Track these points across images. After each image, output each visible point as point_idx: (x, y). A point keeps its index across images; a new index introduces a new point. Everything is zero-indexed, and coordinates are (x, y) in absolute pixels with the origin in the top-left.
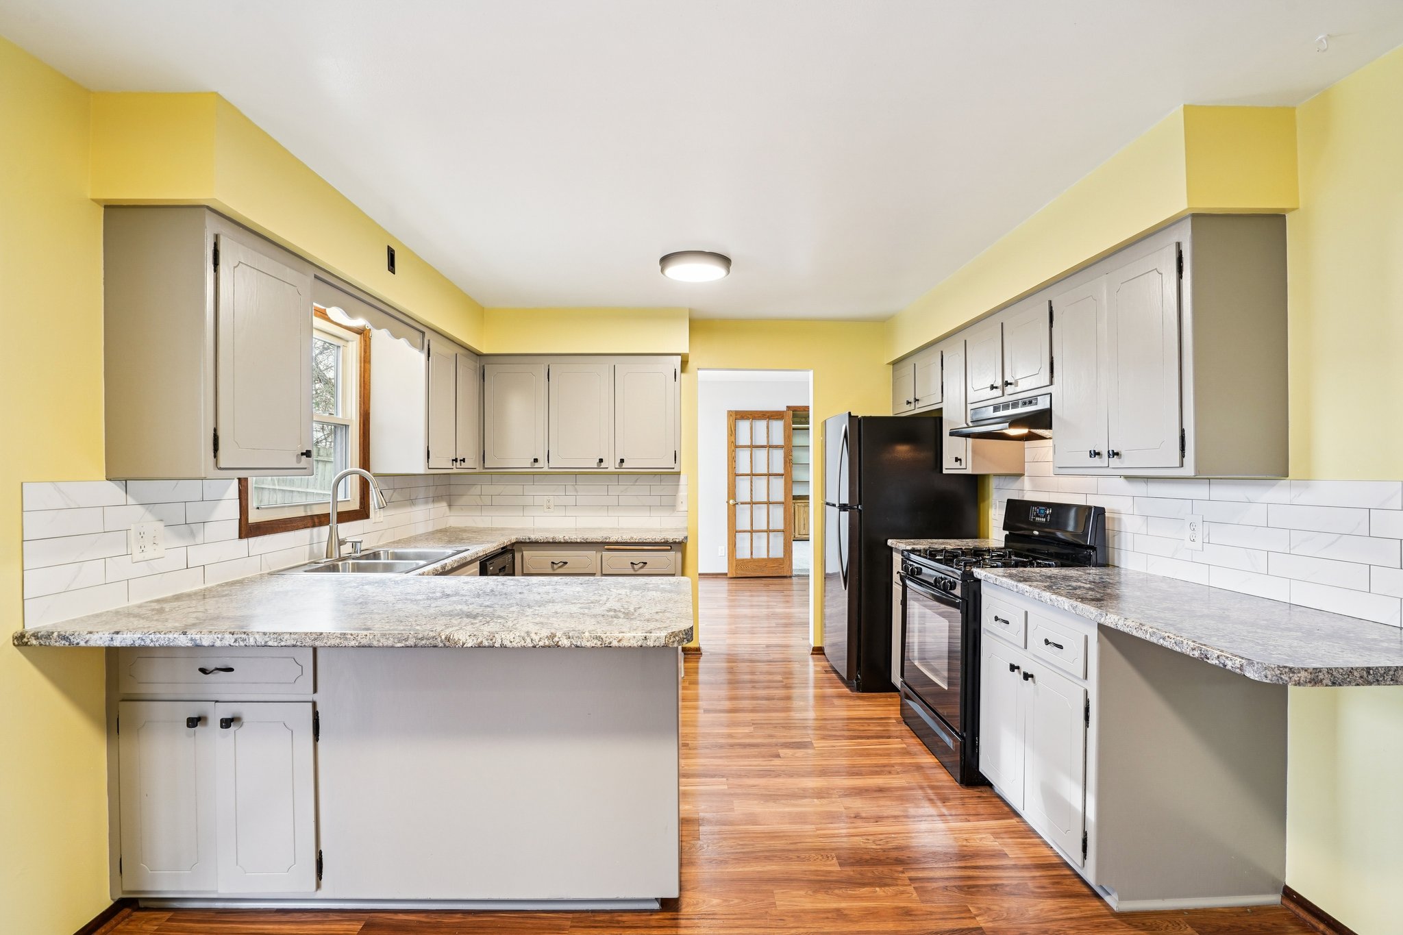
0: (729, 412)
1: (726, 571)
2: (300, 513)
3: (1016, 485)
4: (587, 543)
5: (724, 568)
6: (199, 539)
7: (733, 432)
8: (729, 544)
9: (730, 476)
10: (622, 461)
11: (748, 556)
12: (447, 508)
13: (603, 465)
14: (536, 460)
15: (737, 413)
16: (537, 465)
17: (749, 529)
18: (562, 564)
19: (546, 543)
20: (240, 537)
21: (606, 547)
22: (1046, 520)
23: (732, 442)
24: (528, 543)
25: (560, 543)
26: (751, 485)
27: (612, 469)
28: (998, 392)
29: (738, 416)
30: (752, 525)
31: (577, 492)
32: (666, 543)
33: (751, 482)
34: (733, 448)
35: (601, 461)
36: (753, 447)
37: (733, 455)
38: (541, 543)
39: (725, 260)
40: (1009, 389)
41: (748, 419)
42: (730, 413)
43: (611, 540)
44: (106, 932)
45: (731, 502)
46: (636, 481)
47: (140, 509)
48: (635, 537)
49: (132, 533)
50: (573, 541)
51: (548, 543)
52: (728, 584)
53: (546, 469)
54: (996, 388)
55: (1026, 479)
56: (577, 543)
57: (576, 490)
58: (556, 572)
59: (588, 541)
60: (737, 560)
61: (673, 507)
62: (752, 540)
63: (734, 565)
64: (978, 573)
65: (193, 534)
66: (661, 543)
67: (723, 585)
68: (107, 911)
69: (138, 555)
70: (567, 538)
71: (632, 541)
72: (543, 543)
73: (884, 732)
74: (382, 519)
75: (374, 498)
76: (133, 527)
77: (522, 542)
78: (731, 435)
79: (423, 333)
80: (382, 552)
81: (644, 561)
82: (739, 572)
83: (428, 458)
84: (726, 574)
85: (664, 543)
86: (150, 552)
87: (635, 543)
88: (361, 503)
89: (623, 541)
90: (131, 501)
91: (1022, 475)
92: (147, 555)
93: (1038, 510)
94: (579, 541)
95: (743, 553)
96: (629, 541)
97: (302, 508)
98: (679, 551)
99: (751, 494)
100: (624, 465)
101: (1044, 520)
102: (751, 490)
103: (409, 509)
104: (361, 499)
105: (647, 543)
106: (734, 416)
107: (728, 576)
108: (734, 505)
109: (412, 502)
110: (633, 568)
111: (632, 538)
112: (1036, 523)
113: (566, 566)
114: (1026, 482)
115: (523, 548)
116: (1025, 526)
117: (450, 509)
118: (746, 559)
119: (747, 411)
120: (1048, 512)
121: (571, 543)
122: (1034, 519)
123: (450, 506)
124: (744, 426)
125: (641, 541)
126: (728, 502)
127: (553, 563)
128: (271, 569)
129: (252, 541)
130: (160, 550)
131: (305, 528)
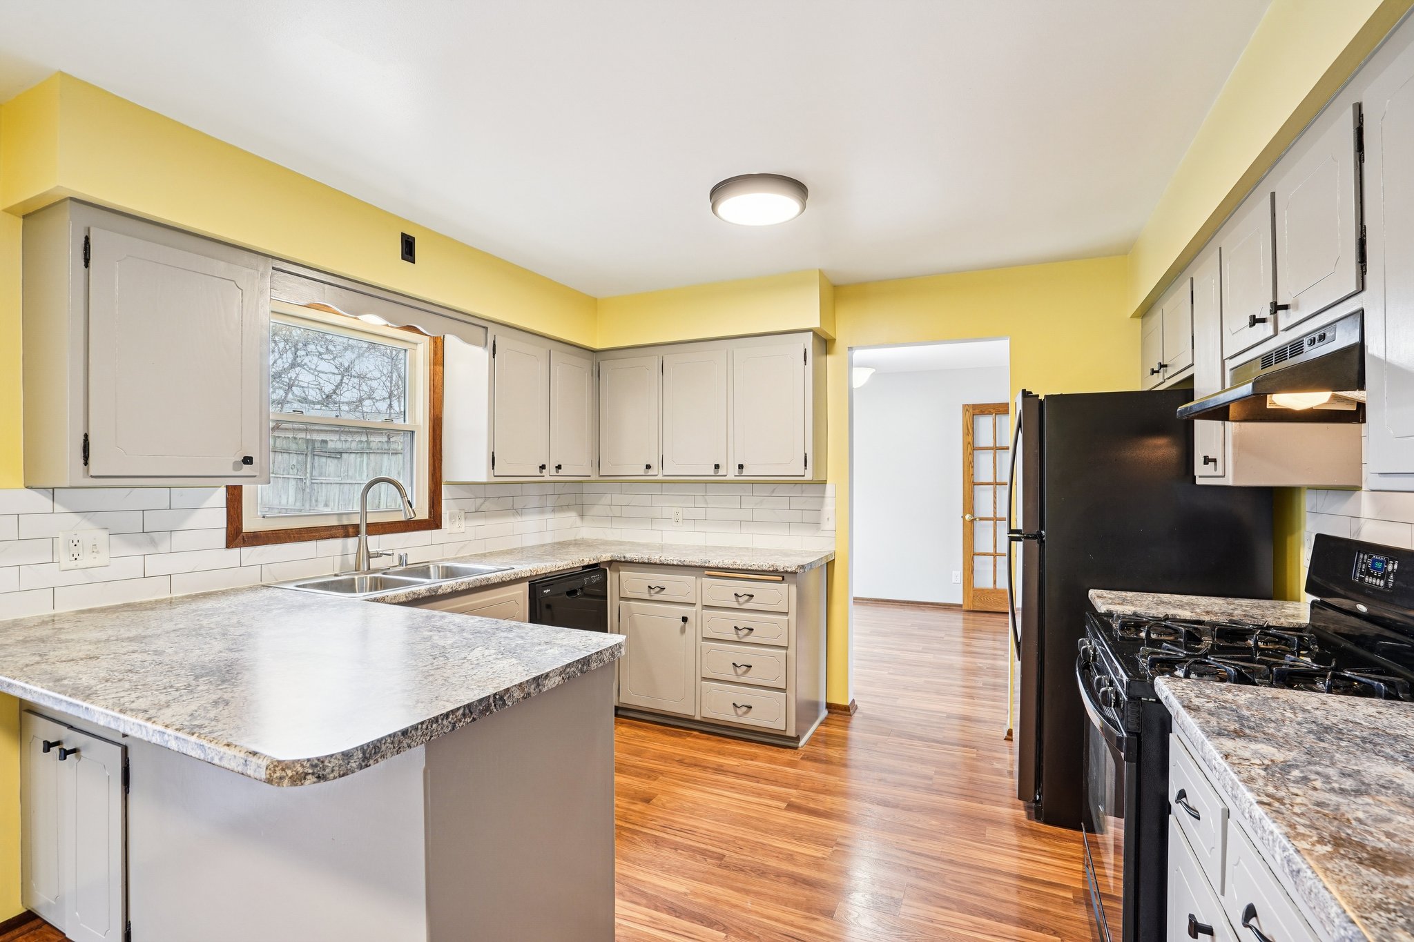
0: (964, 406)
1: (961, 602)
2: (333, 522)
3: (1347, 506)
4: (684, 566)
5: (958, 599)
6: (164, 547)
7: (970, 431)
8: (964, 569)
9: (966, 485)
10: (741, 467)
11: (990, 586)
12: (578, 519)
13: (721, 472)
14: (648, 467)
15: (975, 406)
16: (650, 472)
17: (992, 551)
18: (658, 589)
19: (641, 563)
20: (228, 547)
21: (706, 572)
22: (1386, 584)
23: (969, 443)
24: (624, 562)
25: (656, 564)
26: (995, 497)
27: (730, 477)
28: (1265, 330)
29: (977, 411)
30: (995, 546)
31: (707, 503)
32: (775, 572)
33: (995, 493)
34: (970, 450)
35: (717, 467)
36: (996, 449)
37: (971, 458)
38: (636, 563)
39: (798, 187)
40: (1284, 319)
41: (990, 413)
42: (966, 408)
43: (711, 565)
44: (13, 938)
45: (968, 517)
46: (773, 492)
47: (75, 517)
48: (738, 562)
49: (60, 543)
50: (669, 562)
51: (644, 563)
52: (964, 619)
53: (660, 477)
54: (1263, 321)
55: (1364, 496)
56: (673, 565)
57: (706, 502)
58: (653, 598)
59: (686, 564)
60: (975, 590)
61: (816, 524)
62: (995, 566)
63: (971, 595)
64: (1164, 687)
66: (770, 571)
67: (957, 621)
68: (14, 919)
69: (68, 563)
70: (663, 558)
71: (735, 567)
72: (638, 563)
73: (1039, 914)
74: (462, 529)
75: (447, 508)
76: (61, 535)
77: (617, 561)
78: (968, 435)
79: (486, 328)
80: (431, 566)
81: (750, 594)
82: (977, 604)
83: (493, 465)
84: (960, 606)
85: (773, 571)
86: (87, 561)
87: (739, 569)
88: (430, 512)
89: (724, 566)
90: (58, 508)
91: (1356, 488)
92: (80, 564)
93: (1370, 561)
94: (675, 563)
95: (984, 580)
96: (731, 567)
97: (335, 517)
98: (793, 583)
99: (995, 508)
100: (745, 472)
101: (1382, 583)
102: (995, 503)
103: (512, 520)
104: (430, 508)
105: (753, 570)
106: (971, 411)
107: (963, 609)
108: (973, 521)
109: (516, 511)
110: (738, 601)
111: (735, 563)
112: (1366, 587)
113: (663, 592)
114: (1365, 503)
115: (620, 567)
116: (1342, 592)
117: (582, 519)
118: (987, 589)
119: (988, 404)
120: (1390, 568)
121: (668, 565)
122: (1361, 579)
123: (582, 516)
124: (985, 424)
125: (745, 568)
126: (963, 517)
127: (649, 587)
128: (277, 580)
129: (247, 551)
130: (102, 558)
131: (332, 538)
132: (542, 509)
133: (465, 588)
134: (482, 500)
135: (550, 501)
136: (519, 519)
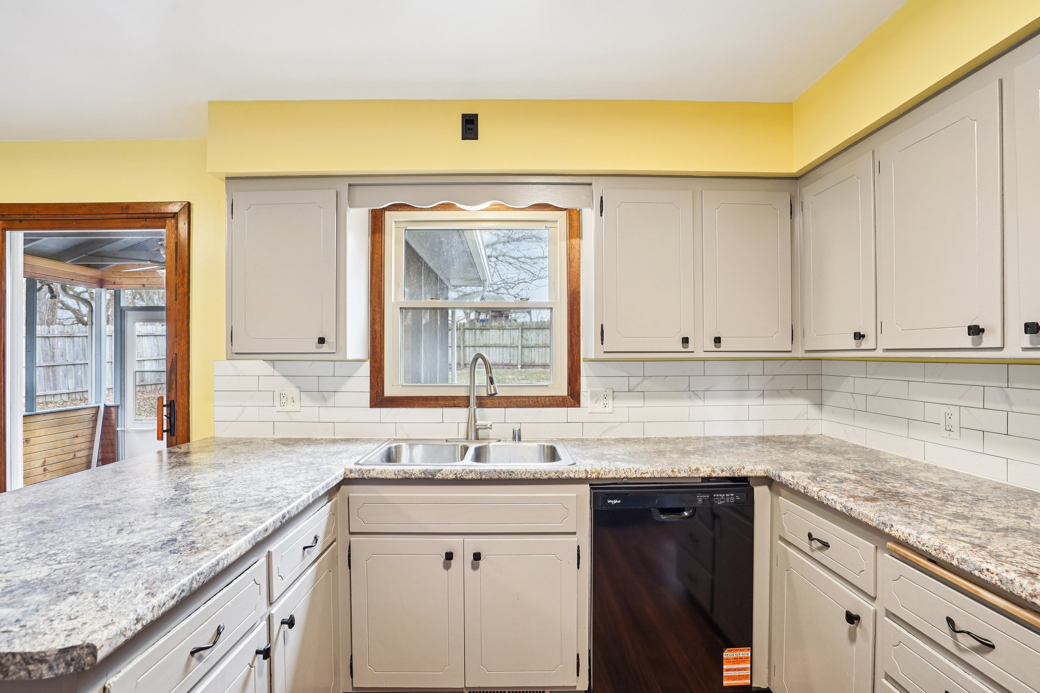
6: (330, 403)
16: (864, 345)
18: (820, 544)
20: (370, 407)
47: (284, 379)
49: (277, 394)
53: (879, 353)
57: (1007, 398)
65: (324, 399)
69: (279, 408)
75: (588, 386)
76: (277, 389)
77: (772, 479)
79: (590, 185)
83: (602, 339)
86: (289, 407)
88: (568, 390)
90: (276, 373)
92: (286, 409)
104: (567, 385)
113: (827, 553)
115: (781, 490)
123: (820, 405)
127: (810, 534)
128: (408, 437)
129: (384, 411)
130: (296, 407)
131: (456, 407)
132: (741, 393)
133: (474, 477)
134: (640, 379)
135: (754, 383)
136: (700, 402)
